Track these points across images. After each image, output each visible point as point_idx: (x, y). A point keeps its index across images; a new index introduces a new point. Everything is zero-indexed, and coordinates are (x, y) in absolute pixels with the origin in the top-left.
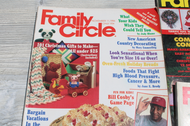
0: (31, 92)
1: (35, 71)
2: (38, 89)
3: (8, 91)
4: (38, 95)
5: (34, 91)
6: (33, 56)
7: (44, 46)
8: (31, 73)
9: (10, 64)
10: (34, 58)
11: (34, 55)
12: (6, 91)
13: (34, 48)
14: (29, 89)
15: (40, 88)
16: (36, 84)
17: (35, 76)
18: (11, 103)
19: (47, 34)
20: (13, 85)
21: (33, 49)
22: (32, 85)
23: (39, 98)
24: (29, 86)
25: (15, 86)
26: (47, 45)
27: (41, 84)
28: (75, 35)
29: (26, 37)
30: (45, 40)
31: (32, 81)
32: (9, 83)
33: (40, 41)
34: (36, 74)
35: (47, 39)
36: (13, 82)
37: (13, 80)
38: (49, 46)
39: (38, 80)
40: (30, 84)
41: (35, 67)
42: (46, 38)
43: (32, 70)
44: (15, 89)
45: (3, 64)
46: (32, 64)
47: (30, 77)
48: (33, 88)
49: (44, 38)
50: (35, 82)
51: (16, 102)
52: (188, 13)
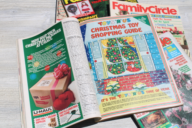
0: (59, 14)
1: (60, 5)
2: (63, 13)
3: (46, 15)
4: (63, 15)
5: (61, 14)
9: (45, 3)
12: (45, 15)
14: (57, 13)
15: (64, 12)
16: (61, 11)
17: (61, 7)
18: (48, 21)
20: (48, 12)
22: (59, 11)
23: (63, 17)
24: (57, 11)
25: (49, 13)
27: (64, 11)
31: (59, 9)
32: (46, 12)
36: (48, 11)
37: (48, 10)
39: (62, 9)
40: (58, 10)
41: (60, 3)
43: (58, 4)
45: (42, 3)
46: (58, 2)
47: (58, 7)
48: (60, 12)
50: (60, 10)
51: (51, 20)
52: (82, 4)
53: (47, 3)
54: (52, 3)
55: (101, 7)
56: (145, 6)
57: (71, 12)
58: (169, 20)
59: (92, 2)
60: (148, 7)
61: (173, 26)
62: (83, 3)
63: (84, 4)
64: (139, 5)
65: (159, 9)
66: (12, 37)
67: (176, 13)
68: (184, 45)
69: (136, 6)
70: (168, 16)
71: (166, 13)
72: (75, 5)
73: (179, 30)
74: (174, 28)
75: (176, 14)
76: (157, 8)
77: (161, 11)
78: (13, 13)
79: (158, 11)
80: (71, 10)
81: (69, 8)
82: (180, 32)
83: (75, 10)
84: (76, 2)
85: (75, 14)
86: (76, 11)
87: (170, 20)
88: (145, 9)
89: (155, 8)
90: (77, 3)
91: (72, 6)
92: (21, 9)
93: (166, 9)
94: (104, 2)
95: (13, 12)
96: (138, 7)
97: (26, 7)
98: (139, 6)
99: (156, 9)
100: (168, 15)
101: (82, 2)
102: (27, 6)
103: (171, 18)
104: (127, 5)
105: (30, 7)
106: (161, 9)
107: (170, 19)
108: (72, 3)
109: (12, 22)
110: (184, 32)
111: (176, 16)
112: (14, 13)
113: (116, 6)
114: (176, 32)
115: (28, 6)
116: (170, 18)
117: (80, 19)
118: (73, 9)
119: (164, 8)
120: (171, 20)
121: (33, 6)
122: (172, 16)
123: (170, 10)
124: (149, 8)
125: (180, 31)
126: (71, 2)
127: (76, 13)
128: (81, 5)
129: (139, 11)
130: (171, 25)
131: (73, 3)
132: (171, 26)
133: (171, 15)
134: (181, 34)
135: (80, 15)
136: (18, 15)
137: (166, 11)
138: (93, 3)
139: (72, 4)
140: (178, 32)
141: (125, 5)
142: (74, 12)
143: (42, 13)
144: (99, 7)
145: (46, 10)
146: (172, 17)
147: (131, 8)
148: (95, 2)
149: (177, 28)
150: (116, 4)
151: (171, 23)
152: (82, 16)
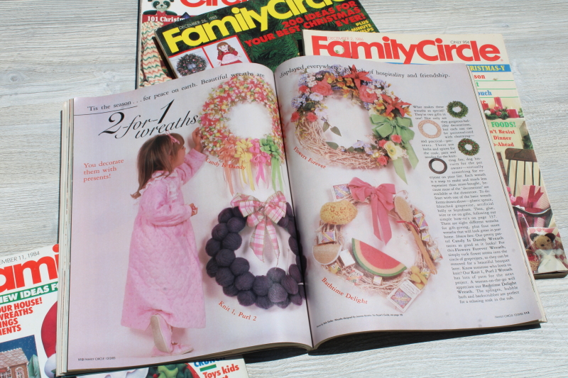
0: (145, 80)
1: (148, 53)
2: (156, 76)
3: (108, 85)
5: (150, 79)
6: (143, 34)
7: (159, 20)
8: (142, 56)
9: (105, 50)
10: (145, 36)
11: (144, 32)
12: (105, 85)
13: (143, 22)
14: (141, 76)
15: (159, 75)
16: (151, 70)
17: (149, 60)
19: (162, 3)
20: (114, 77)
21: (142, 25)
22: (145, 71)
25: (117, 78)
26: (163, 19)
27: (159, 70)
28: (205, 4)
29: (126, 12)
30: (159, 12)
31: (144, 66)
32: (107, 75)
33: (152, 13)
34: (149, 58)
35: (162, 11)
36: (114, 73)
37: (113, 70)
38: (166, 20)
39: (154, 66)
40: (142, 70)
41: (148, 48)
42: (160, 9)
43: (143, 52)
44: (118, 82)
45: (95, 50)
46: (142, 44)
47: (142, 61)
48: (147, 75)
49: (158, 10)
50: (149, 67)
52: (218, 49)
53: (109, 47)
54: (125, 46)
55: (275, 54)
56: (407, 41)
57: (190, 72)
58: (478, 79)
59: (246, 42)
60: (417, 43)
61: (490, 94)
62: (223, 47)
63: (224, 49)
64: (390, 38)
65: (449, 48)
66: (11, 153)
67: (497, 55)
68: (522, 148)
69: (382, 42)
70: (474, 65)
71: (470, 59)
72: (198, 53)
73: (508, 104)
74: (493, 100)
75: (497, 58)
76: (443, 44)
77: (454, 52)
78: (12, 81)
79: (445, 52)
81: (182, 65)
82: (511, 110)
83: (200, 68)
84: (202, 45)
87: (481, 79)
88: (407, 49)
89: (436, 44)
90: (206, 48)
91: (190, 56)
92: (34, 70)
93: (467, 47)
94: (283, 40)
95: (13, 79)
96: (387, 45)
97: (50, 64)
98: (390, 42)
99: (440, 48)
100: (474, 62)
101: (217, 44)
102: (51, 59)
103: (485, 71)
104: (355, 41)
105: (61, 62)
106: (454, 47)
107: (481, 74)
108: (188, 48)
109: (10, 108)
110: (521, 111)
111: (499, 66)
112: (14, 83)
113: (324, 47)
114: (499, 113)
115: (56, 60)
116: (482, 71)
118: (194, 66)
119: (462, 43)
120: (483, 77)
121: (71, 59)
122: (487, 65)
123: (479, 47)
124: (419, 47)
125: (512, 108)
126: (186, 44)
128: (217, 51)
129: (389, 57)
130: (484, 91)
131: (193, 48)
132: (485, 96)
133: (483, 61)
134: (513, 117)
136: (26, 89)
137: (468, 53)
138: (250, 45)
139: (189, 53)
140: (505, 110)
141: (350, 41)
143: (98, 78)
144: (270, 56)
145: (108, 70)
146: (488, 68)
147: (368, 48)
148: (256, 41)
149: (502, 100)
150: (321, 42)
151: (483, 85)
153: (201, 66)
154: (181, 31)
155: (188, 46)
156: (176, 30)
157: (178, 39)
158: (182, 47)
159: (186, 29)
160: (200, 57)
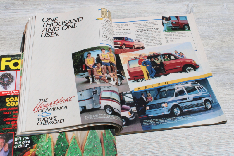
57: (3, 84)
72: (13, 73)
80: (4, 81)
81: (2, 78)
83: (9, 82)
84: (17, 70)
85: (6, 89)
86: (9, 84)
90: (18, 72)
91: (8, 74)
108: (10, 70)
117: (8, 98)
118: (7, 80)
126: (9, 67)
127: (7, 87)
131: (12, 70)
135: (12, 91)
139: (8, 72)
142: (6, 85)
152: (14, 94)
153: (10, 81)
154: (11, 60)
155: (10, 69)
156: (9, 59)
157: (8, 63)
158: (7, 68)
159: (14, 59)
160: (12, 76)
